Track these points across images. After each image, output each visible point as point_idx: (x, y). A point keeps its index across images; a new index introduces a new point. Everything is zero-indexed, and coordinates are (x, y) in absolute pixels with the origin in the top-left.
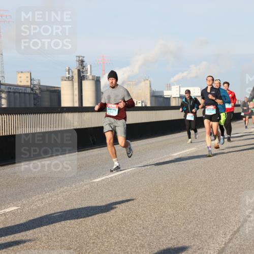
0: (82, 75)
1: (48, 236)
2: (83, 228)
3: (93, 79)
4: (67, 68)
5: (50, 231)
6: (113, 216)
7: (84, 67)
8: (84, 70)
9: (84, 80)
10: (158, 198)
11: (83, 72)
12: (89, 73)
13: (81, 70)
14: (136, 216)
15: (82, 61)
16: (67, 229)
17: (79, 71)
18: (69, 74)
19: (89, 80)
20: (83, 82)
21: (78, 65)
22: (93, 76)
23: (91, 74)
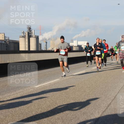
0: (30, 35)
1: (12, 114)
2: (30, 110)
3: (35, 37)
4: (23, 31)
5: (13, 111)
6: (44, 104)
7: (31, 31)
8: (31, 33)
9: (31, 37)
10: (66, 95)
11: (30, 33)
12: (33, 34)
13: (29, 33)
14: (56, 104)
15: (30, 28)
16: (22, 110)
17: (28, 33)
18: (23, 34)
19: (33, 37)
20: (30, 38)
21: (28, 30)
22: (35, 35)
23: (34, 35)
